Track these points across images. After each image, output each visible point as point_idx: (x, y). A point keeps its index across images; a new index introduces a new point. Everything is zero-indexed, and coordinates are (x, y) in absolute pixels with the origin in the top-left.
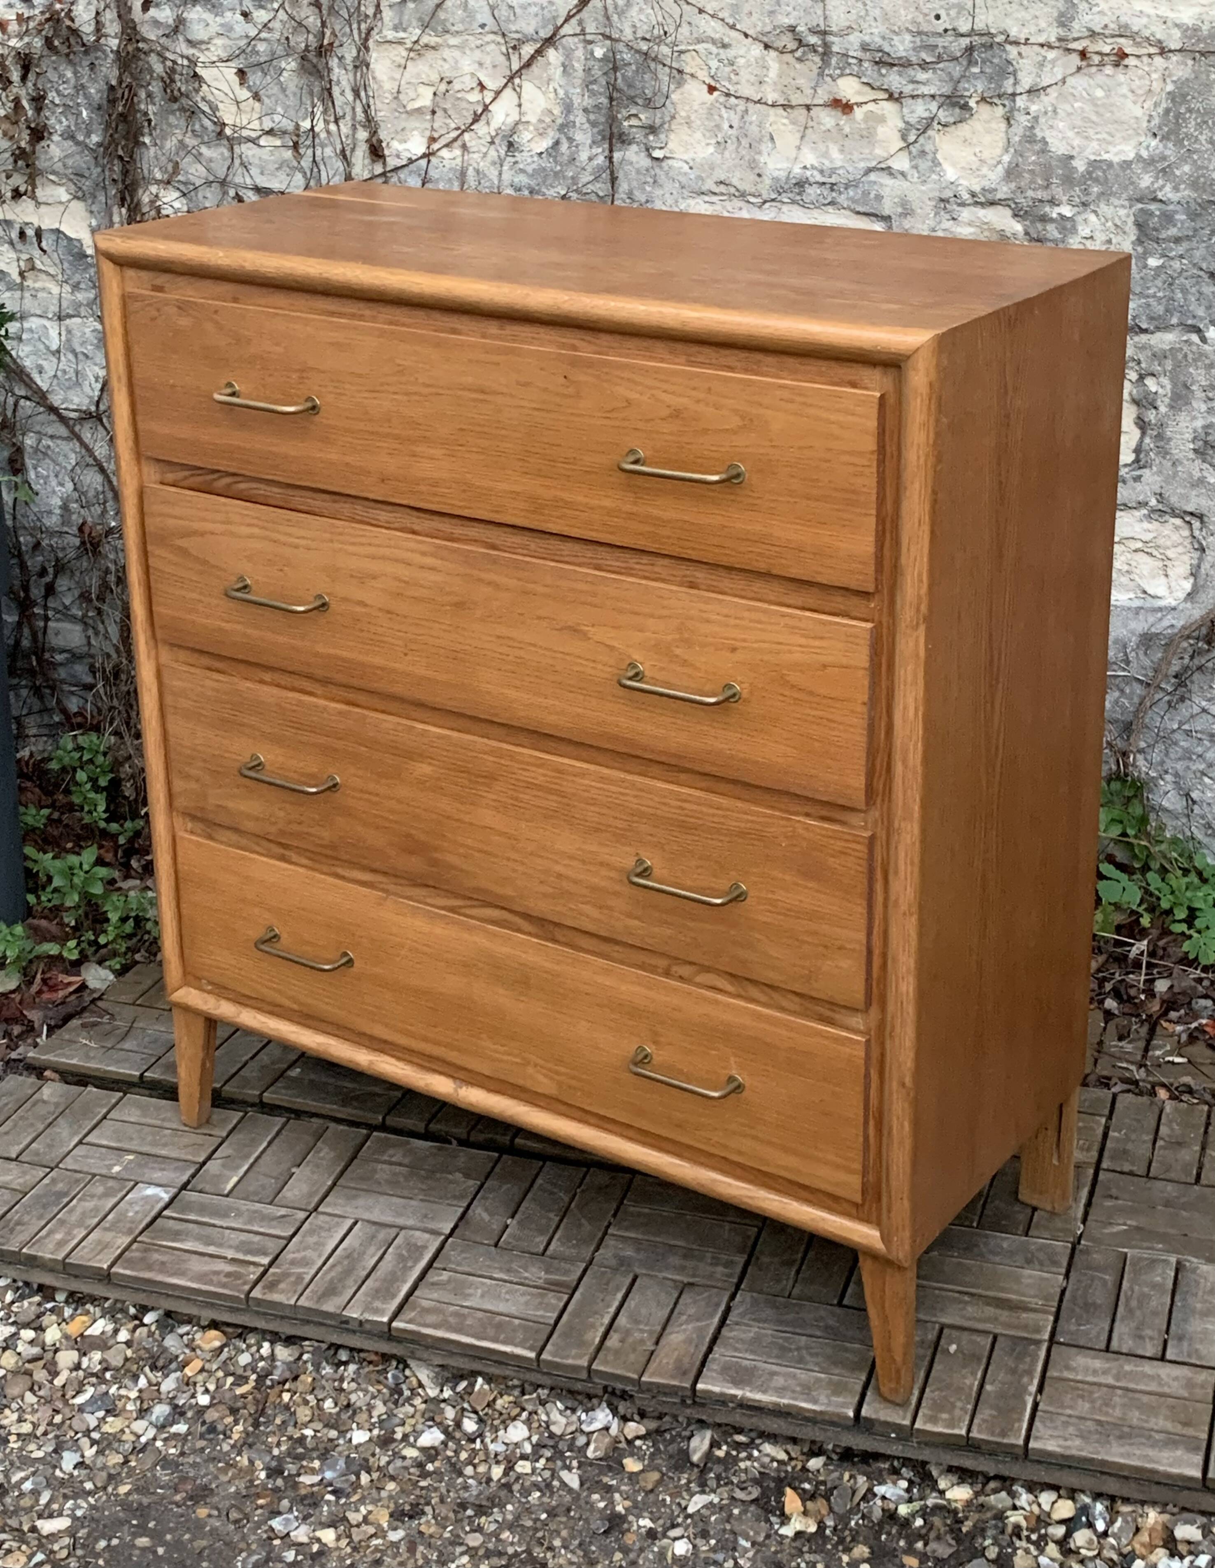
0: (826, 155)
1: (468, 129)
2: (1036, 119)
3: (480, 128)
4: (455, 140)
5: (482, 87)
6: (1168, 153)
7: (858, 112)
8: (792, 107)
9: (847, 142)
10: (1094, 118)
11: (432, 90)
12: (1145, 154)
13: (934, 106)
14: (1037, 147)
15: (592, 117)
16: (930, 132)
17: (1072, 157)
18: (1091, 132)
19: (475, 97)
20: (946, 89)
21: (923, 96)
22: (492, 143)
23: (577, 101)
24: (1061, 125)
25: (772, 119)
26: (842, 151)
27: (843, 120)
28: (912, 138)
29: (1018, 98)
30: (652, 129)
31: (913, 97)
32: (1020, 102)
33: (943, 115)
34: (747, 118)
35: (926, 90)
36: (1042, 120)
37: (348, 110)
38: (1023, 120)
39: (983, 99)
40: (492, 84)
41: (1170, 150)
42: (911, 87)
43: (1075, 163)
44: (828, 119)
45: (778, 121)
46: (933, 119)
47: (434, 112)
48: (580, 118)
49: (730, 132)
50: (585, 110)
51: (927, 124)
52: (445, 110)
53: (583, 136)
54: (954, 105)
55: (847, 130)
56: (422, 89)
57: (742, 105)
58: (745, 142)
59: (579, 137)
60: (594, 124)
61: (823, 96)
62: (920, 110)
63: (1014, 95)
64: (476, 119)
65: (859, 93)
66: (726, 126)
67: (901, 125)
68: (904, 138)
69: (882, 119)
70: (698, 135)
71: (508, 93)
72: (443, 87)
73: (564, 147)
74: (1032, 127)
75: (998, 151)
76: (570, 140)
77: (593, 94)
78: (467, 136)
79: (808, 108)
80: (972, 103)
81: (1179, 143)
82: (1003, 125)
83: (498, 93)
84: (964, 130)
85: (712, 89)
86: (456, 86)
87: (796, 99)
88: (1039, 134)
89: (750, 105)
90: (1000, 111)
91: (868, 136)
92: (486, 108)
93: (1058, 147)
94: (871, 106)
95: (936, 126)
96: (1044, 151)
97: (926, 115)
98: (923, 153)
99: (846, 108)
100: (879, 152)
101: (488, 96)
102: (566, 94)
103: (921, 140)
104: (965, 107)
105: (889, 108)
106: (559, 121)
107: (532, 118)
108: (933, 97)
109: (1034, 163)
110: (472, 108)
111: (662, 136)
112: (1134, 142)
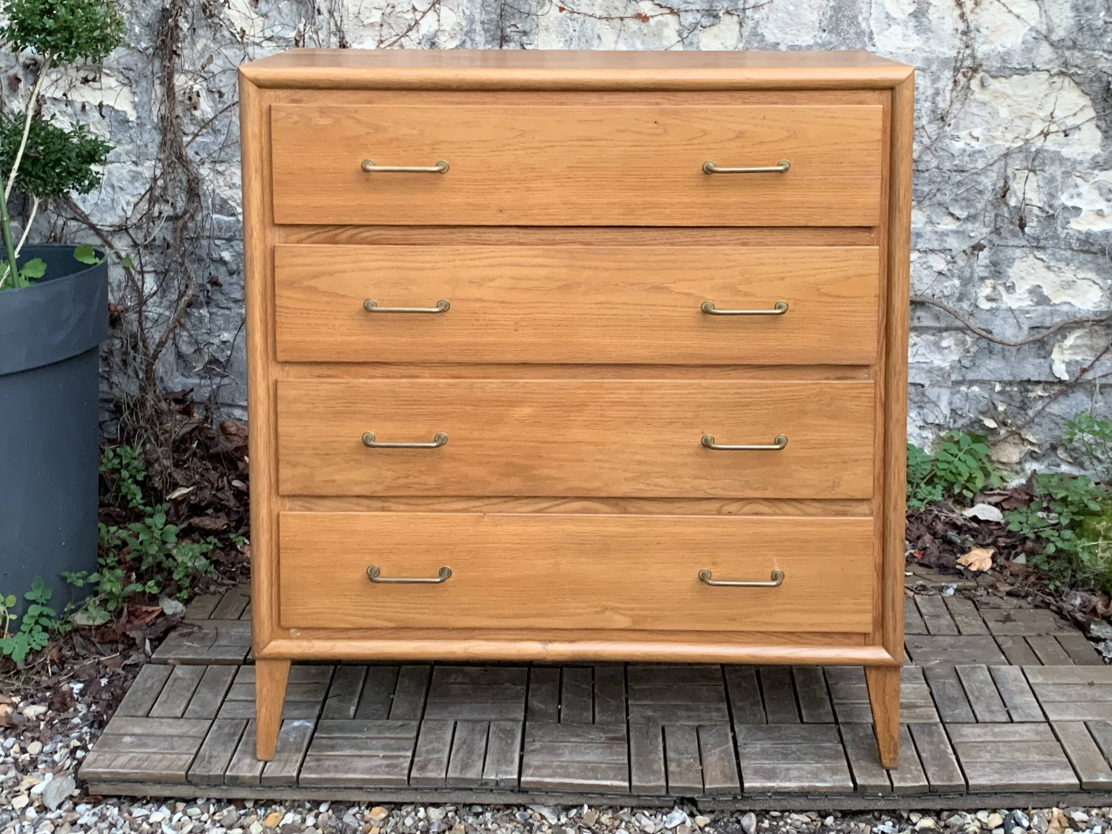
0: (633, 45)
1: (405, 35)
2: (758, 22)
3: (413, 34)
4: (395, 42)
5: (414, 9)
6: (833, 40)
7: (652, 21)
8: (612, 19)
9: (646, 38)
10: (789, 21)
11: (381, 12)
12: (820, 41)
13: (699, 16)
14: (758, 38)
15: (486, 26)
16: (696, 32)
17: (778, 44)
18: (788, 30)
19: (409, 16)
20: (706, 6)
21: (692, 10)
22: (419, 43)
23: (477, 17)
24: (771, 26)
25: (599, 26)
26: (643, 44)
27: (643, 26)
28: (685, 35)
29: (747, 11)
30: (525, 33)
31: (686, 11)
32: (748, 13)
33: (705, 21)
34: (585, 25)
35: (694, 7)
36: (761, 23)
37: (325, 24)
38: (750, 23)
39: (728, 12)
40: (421, 7)
41: (834, 38)
42: (685, 5)
43: (780, 47)
44: (634, 25)
45: (603, 28)
46: (698, 23)
47: (382, 25)
48: (478, 27)
49: (574, 33)
50: (482, 23)
51: (694, 27)
52: (389, 24)
53: (480, 38)
54: (710, 15)
55: (645, 31)
56: (374, 11)
57: (581, 18)
58: (583, 40)
59: (477, 38)
60: (486, 31)
61: (630, 12)
62: (689, 19)
63: (744, 9)
64: (410, 29)
65: (652, 10)
66: (571, 30)
67: (678, 27)
68: (680, 35)
69: (666, 25)
70: (553, 36)
71: (431, 14)
72: (389, 10)
73: (468, 45)
74: (755, 28)
75: (735, 42)
76: (472, 40)
77: (488, 13)
78: (403, 39)
79: (622, 19)
80: (721, 14)
81: (838, 34)
82: (737, 27)
83: (424, 13)
84: (715, 30)
85: (562, 9)
86: (398, 9)
87: (614, 14)
88: (759, 31)
89: (587, 18)
90: (735, 19)
91: (658, 35)
92: (417, 23)
93: (770, 39)
94: (659, 18)
95: (699, 28)
96: (762, 41)
97: (694, 21)
98: (691, 43)
99: (644, 18)
100: (666, 43)
101: (418, 16)
102: (471, 12)
103: (691, 35)
104: (716, 17)
105: (671, 19)
106: (465, 29)
107: (446, 27)
108: (698, 11)
109: (757, 48)
110: (407, 23)
111: (531, 37)
112: (812, 35)
